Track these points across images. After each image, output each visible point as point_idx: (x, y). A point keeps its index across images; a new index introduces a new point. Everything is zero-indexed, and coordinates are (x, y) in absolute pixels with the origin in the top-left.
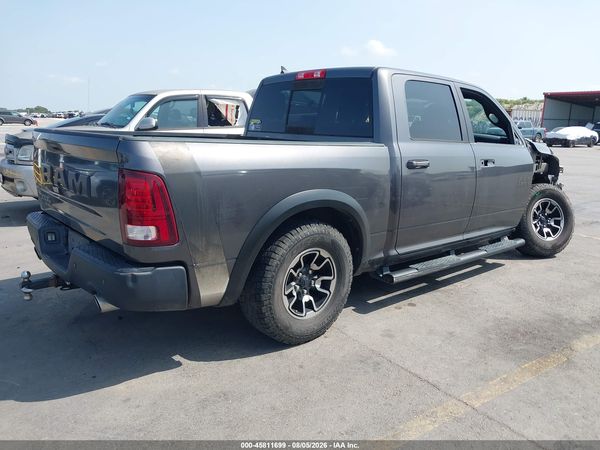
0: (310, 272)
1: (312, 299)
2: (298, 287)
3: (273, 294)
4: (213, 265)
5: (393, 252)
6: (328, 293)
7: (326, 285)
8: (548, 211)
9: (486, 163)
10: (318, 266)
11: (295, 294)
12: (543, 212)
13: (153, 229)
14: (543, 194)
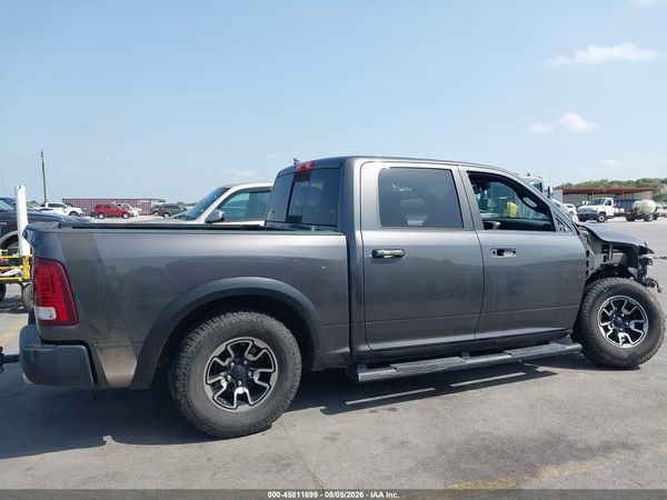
0: (246, 362)
1: (247, 391)
2: (229, 377)
3: (188, 381)
4: (118, 347)
5: (365, 348)
6: (267, 385)
7: (265, 377)
8: (625, 312)
9: (500, 252)
10: (255, 355)
11: (224, 384)
12: (618, 312)
13: (53, 310)
14: (615, 290)
